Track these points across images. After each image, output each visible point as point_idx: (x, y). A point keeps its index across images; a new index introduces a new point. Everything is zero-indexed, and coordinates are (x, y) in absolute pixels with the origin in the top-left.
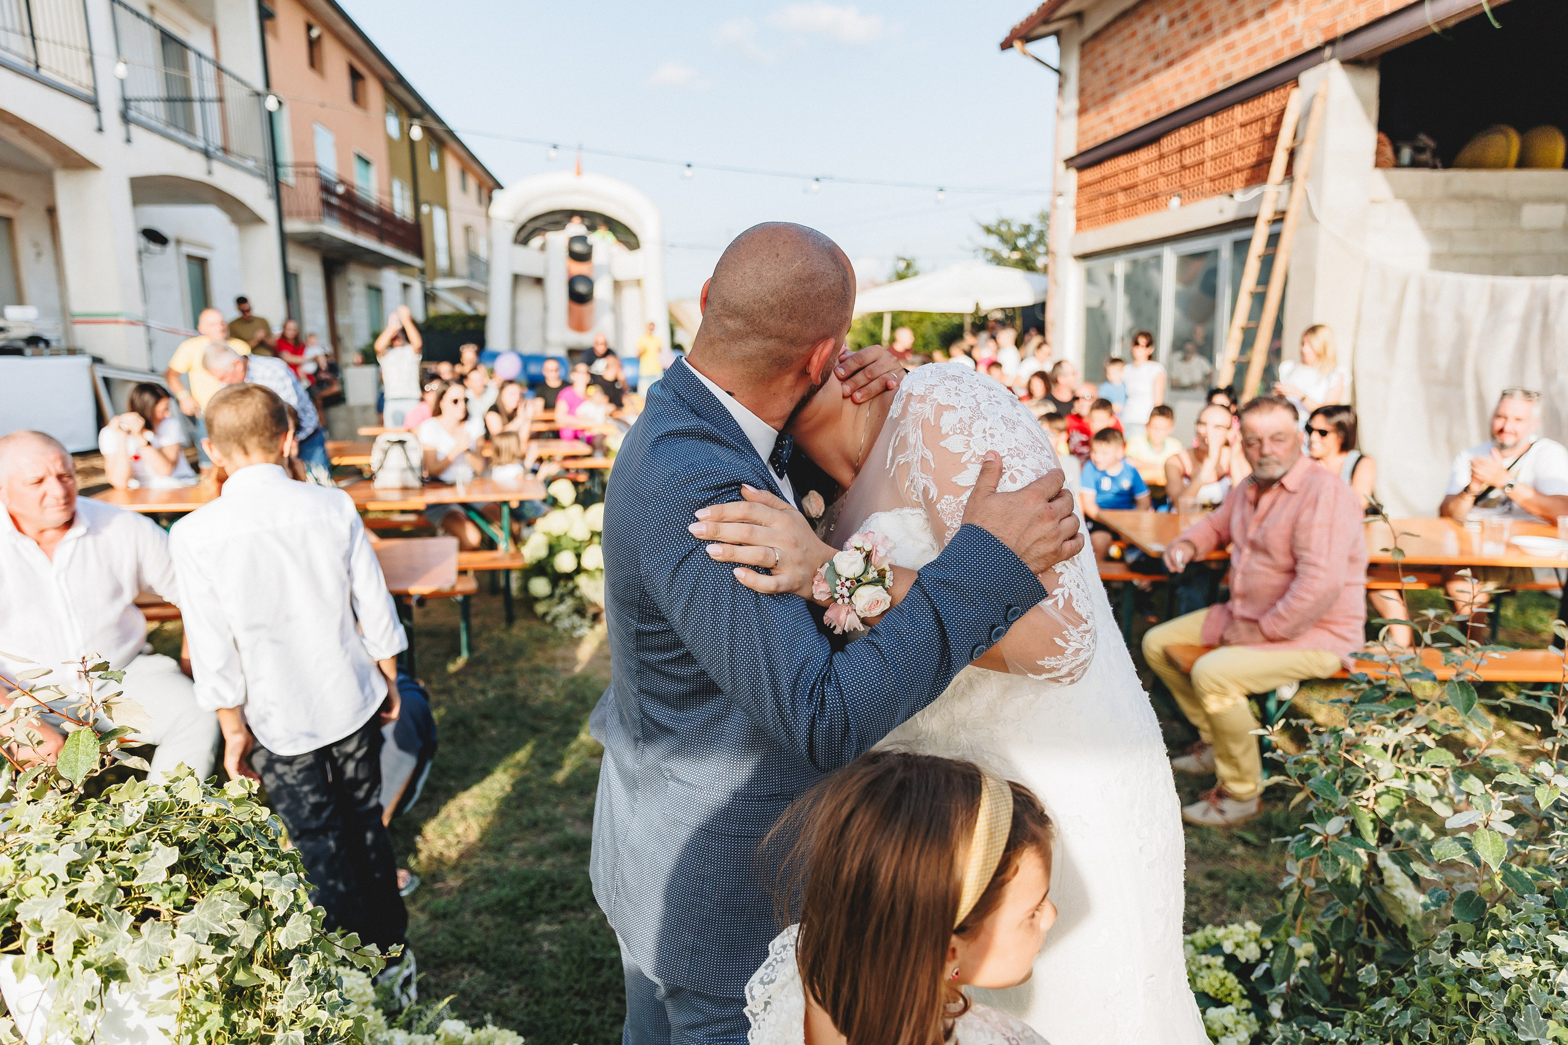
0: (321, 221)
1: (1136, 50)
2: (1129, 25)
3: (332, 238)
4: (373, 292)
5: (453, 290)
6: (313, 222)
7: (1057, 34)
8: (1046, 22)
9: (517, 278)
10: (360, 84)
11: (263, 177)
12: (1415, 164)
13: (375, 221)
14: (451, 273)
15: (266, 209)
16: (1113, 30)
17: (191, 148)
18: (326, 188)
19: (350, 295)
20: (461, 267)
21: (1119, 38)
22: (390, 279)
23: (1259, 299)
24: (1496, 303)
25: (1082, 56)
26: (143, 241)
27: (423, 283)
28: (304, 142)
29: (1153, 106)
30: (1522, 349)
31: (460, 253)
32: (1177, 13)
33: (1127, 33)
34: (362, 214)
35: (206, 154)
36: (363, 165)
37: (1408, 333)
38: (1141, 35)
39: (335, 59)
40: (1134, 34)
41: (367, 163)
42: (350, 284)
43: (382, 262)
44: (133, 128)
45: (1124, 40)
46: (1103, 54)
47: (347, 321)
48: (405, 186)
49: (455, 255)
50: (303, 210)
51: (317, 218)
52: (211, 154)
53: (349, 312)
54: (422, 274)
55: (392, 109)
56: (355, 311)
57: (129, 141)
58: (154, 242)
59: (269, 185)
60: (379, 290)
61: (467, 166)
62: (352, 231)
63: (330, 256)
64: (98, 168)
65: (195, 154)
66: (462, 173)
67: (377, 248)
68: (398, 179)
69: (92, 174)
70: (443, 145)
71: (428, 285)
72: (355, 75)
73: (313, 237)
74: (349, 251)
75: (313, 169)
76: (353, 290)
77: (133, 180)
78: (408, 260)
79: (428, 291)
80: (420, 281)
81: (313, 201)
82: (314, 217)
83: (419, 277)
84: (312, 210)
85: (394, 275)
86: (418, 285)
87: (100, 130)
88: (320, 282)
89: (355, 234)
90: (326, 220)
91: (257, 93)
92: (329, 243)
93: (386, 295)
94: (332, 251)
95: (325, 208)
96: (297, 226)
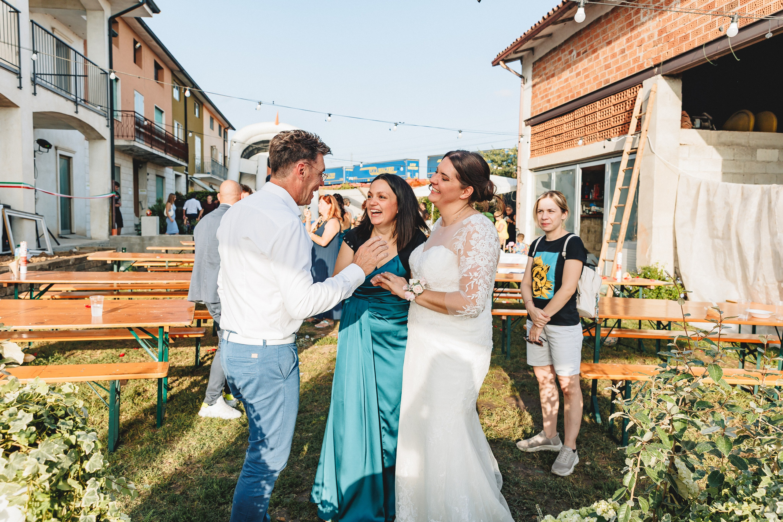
0: (135, 141)
1: (561, 67)
2: (558, 54)
3: (139, 150)
4: (160, 179)
5: (202, 179)
6: (129, 141)
7: (521, 58)
8: (516, 52)
9: (242, 174)
10: (160, 72)
11: (106, 116)
12: (702, 127)
13: (164, 142)
14: (202, 171)
15: (106, 132)
16: (549, 57)
17: (68, 99)
18: (138, 123)
19: (148, 180)
20: (208, 167)
21: (553, 60)
22: (169, 173)
23: (625, 193)
24: (745, 198)
25: (534, 70)
26: (38, 145)
27: (187, 175)
28: (129, 99)
29: (570, 95)
30: (759, 220)
31: (208, 160)
32: (582, 50)
33: (556, 58)
34: (156, 138)
35: (76, 103)
36: (159, 112)
37: (702, 210)
38: (563, 60)
39: (148, 59)
40: (560, 59)
41: (162, 112)
42: (148, 174)
43: (167, 164)
44: (37, 87)
45: (555, 62)
46: (545, 69)
47: (145, 193)
48: (180, 125)
49: (205, 161)
50: (125, 134)
51: (133, 139)
52: (78, 102)
53: (146, 188)
54: (187, 170)
55: (176, 85)
56: (149, 188)
57: (35, 94)
58: (44, 147)
59: (108, 120)
60: (163, 178)
61: (214, 115)
62: (150, 146)
63: (138, 158)
64: (18, 107)
65: (69, 102)
66: (212, 119)
67: (163, 155)
68: (177, 121)
69: (14, 110)
70: (201, 104)
71: (189, 176)
72: (158, 68)
73: (128, 148)
74: (148, 156)
75: (133, 113)
76: (148, 177)
77: (34, 113)
78: (179, 162)
79: (189, 179)
80: (185, 173)
81: (131, 130)
82: (130, 138)
83: (185, 172)
84: (130, 134)
85: (172, 170)
86: (184, 176)
87: (20, 88)
88: (131, 172)
89: (151, 148)
90: (137, 140)
91: (106, 73)
92: (137, 151)
93: (166, 180)
94: (138, 156)
95: (138, 134)
96: (121, 142)
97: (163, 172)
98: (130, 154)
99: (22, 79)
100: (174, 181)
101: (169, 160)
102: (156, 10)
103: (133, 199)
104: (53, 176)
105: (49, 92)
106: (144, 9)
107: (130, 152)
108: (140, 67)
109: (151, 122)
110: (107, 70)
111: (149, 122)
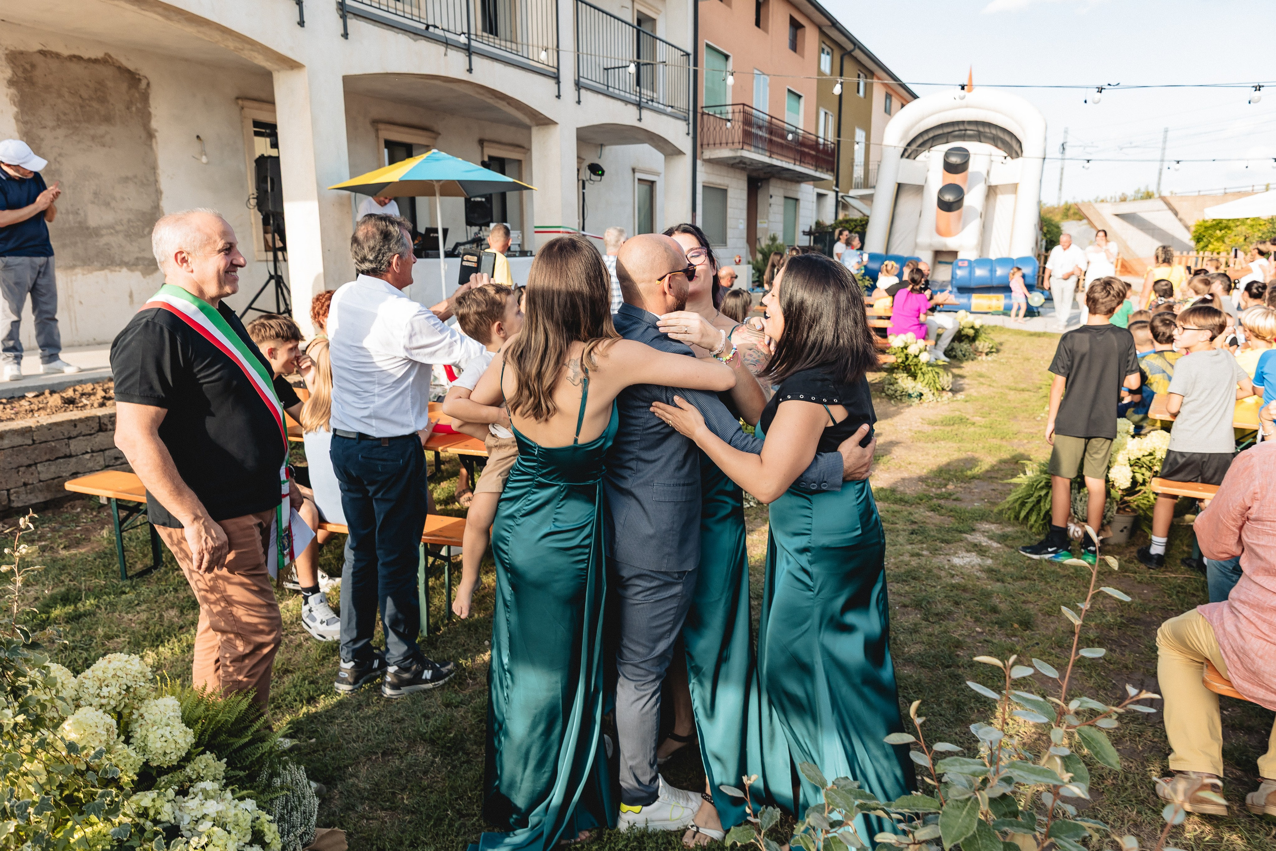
0: (742, 148)
3: (751, 161)
4: (791, 202)
5: (862, 198)
6: (737, 150)
9: (900, 186)
10: (799, 32)
11: (686, 120)
13: (792, 144)
14: (866, 184)
15: (685, 143)
17: (627, 102)
18: (748, 121)
19: (769, 205)
22: (807, 192)
27: (837, 192)
28: (745, 86)
31: (875, 166)
35: (639, 106)
36: (794, 98)
39: (779, 15)
41: (800, 97)
42: (771, 197)
43: (802, 178)
44: (583, 91)
47: (765, 225)
48: (830, 113)
49: (871, 167)
50: (730, 141)
51: (741, 146)
52: (642, 104)
53: (767, 218)
54: (837, 186)
55: (827, 49)
56: (772, 217)
57: (579, 102)
58: (595, 174)
59: (688, 124)
60: (797, 200)
61: (893, 90)
62: (768, 154)
63: (754, 174)
64: (556, 123)
65: (630, 107)
66: (888, 96)
67: (790, 166)
68: (824, 107)
69: (552, 128)
70: (870, 74)
71: (840, 194)
72: (795, 26)
73: (737, 161)
74: (769, 169)
75: (741, 107)
76: (772, 201)
77: (578, 129)
78: (818, 174)
79: (840, 199)
80: (834, 191)
81: (738, 133)
83: (834, 188)
84: (736, 140)
85: (812, 187)
86: (831, 196)
87: (559, 97)
88: (744, 195)
89: (770, 157)
90: (745, 147)
91: (688, 54)
92: (751, 164)
93: (802, 204)
94: (756, 170)
95: (748, 138)
96: (725, 153)
97: (797, 191)
98: (743, 169)
99: (561, 85)
100: (815, 205)
101: (801, 173)
103: (745, 235)
104: (629, 210)
105: (601, 96)
107: (741, 165)
108: (766, 30)
109: (772, 117)
110: (690, 50)
111: (767, 118)
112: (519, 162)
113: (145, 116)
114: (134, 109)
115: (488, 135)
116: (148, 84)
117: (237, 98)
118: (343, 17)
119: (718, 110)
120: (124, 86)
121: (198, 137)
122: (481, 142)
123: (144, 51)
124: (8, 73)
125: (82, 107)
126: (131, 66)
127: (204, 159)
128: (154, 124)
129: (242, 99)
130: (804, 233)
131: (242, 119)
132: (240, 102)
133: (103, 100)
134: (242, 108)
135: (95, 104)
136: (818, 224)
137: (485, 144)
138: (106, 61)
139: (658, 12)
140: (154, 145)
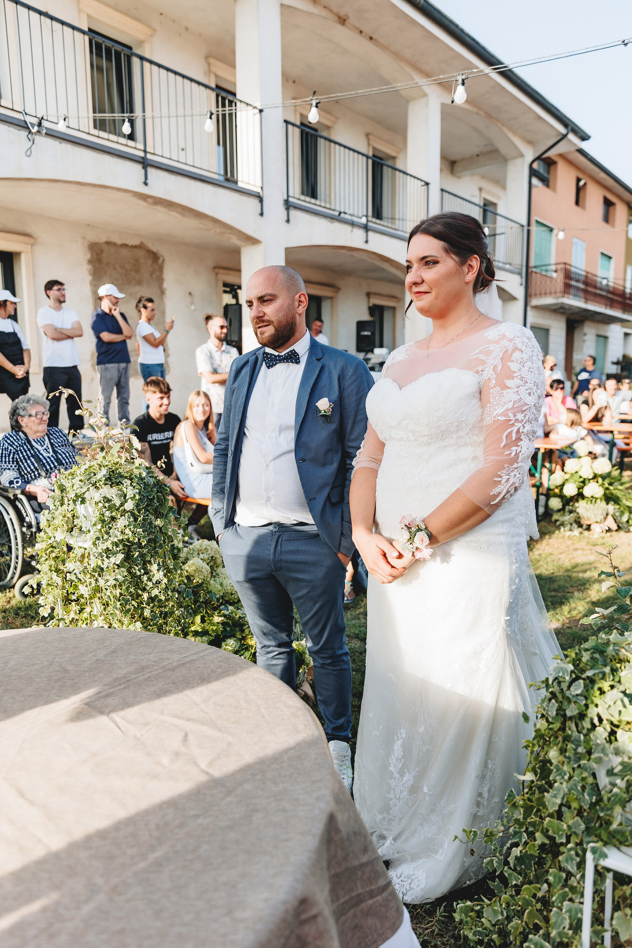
0: (563, 297)
3: (571, 307)
4: (602, 339)
6: (558, 298)
10: (612, 209)
11: (520, 274)
13: (604, 293)
15: (519, 291)
18: (568, 275)
19: (584, 341)
22: (615, 331)
28: (565, 250)
34: (594, 290)
36: (606, 259)
39: (595, 196)
41: (610, 258)
42: (585, 335)
43: (611, 320)
47: (579, 356)
50: (553, 291)
51: (561, 295)
53: (582, 352)
59: (522, 277)
60: (606, 338)
62: (584, 300)
63: (572, 317)
67: (602, 310)
68: (631, 265)
72: (608, 204)
73: (558, 307)
74: (585, 313)
75: (562, 266)
76: (586, 338)
78: (625, 317)
81: (560, 285)
82: (558, 294)
84: (558, 290)
85: (620, 327)
88: (563, 333)
89: (586, 303)
90: (566, 295)
91: (522, 226)
92: (570, 309)
93: (611, 341)
94: (574, 314)
95: (567, 288)
96: (549, 300)
97: (607, 331)
98: (563, 313)
100: (622, 342)
101: (610, 316)
102: (584, 137)
103: (563, 364)
106: (570, 141)
107: (562, 310)
108: (584, 208)
109: (588, 273)
110: (524, 222)
111: (583, 273)
112: (394, 309)
113: (160, 280)
114: (154, 276)
115: (373, 289)
116: (163, 261)
117: (215, 268)
118: (288, 209)
119: (544, 268)
120: (150, 262)
121: (190, 293)
122: (368, 295)
123: (163, 239)
124: (89, 256)
125: (126, 275)
126: (154, 248)
127: (193, 307)
128: (165, 285)
129: (217, 268)
130: (614, 363)
131: (217, 281)
132: (216, 270)
133: (137, 271)
134: (217, 274)
135: (133, 274)
136: (624, 356)
137: (371, 296)
138: (141, 247)
139: (499, 198)
140: (165, 299)
